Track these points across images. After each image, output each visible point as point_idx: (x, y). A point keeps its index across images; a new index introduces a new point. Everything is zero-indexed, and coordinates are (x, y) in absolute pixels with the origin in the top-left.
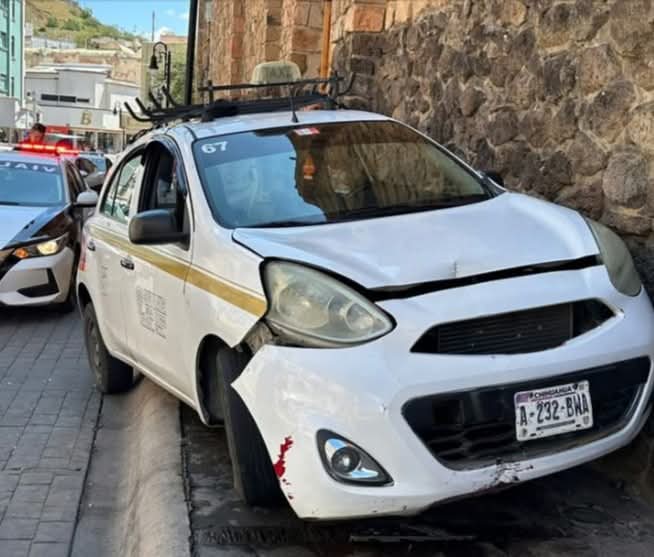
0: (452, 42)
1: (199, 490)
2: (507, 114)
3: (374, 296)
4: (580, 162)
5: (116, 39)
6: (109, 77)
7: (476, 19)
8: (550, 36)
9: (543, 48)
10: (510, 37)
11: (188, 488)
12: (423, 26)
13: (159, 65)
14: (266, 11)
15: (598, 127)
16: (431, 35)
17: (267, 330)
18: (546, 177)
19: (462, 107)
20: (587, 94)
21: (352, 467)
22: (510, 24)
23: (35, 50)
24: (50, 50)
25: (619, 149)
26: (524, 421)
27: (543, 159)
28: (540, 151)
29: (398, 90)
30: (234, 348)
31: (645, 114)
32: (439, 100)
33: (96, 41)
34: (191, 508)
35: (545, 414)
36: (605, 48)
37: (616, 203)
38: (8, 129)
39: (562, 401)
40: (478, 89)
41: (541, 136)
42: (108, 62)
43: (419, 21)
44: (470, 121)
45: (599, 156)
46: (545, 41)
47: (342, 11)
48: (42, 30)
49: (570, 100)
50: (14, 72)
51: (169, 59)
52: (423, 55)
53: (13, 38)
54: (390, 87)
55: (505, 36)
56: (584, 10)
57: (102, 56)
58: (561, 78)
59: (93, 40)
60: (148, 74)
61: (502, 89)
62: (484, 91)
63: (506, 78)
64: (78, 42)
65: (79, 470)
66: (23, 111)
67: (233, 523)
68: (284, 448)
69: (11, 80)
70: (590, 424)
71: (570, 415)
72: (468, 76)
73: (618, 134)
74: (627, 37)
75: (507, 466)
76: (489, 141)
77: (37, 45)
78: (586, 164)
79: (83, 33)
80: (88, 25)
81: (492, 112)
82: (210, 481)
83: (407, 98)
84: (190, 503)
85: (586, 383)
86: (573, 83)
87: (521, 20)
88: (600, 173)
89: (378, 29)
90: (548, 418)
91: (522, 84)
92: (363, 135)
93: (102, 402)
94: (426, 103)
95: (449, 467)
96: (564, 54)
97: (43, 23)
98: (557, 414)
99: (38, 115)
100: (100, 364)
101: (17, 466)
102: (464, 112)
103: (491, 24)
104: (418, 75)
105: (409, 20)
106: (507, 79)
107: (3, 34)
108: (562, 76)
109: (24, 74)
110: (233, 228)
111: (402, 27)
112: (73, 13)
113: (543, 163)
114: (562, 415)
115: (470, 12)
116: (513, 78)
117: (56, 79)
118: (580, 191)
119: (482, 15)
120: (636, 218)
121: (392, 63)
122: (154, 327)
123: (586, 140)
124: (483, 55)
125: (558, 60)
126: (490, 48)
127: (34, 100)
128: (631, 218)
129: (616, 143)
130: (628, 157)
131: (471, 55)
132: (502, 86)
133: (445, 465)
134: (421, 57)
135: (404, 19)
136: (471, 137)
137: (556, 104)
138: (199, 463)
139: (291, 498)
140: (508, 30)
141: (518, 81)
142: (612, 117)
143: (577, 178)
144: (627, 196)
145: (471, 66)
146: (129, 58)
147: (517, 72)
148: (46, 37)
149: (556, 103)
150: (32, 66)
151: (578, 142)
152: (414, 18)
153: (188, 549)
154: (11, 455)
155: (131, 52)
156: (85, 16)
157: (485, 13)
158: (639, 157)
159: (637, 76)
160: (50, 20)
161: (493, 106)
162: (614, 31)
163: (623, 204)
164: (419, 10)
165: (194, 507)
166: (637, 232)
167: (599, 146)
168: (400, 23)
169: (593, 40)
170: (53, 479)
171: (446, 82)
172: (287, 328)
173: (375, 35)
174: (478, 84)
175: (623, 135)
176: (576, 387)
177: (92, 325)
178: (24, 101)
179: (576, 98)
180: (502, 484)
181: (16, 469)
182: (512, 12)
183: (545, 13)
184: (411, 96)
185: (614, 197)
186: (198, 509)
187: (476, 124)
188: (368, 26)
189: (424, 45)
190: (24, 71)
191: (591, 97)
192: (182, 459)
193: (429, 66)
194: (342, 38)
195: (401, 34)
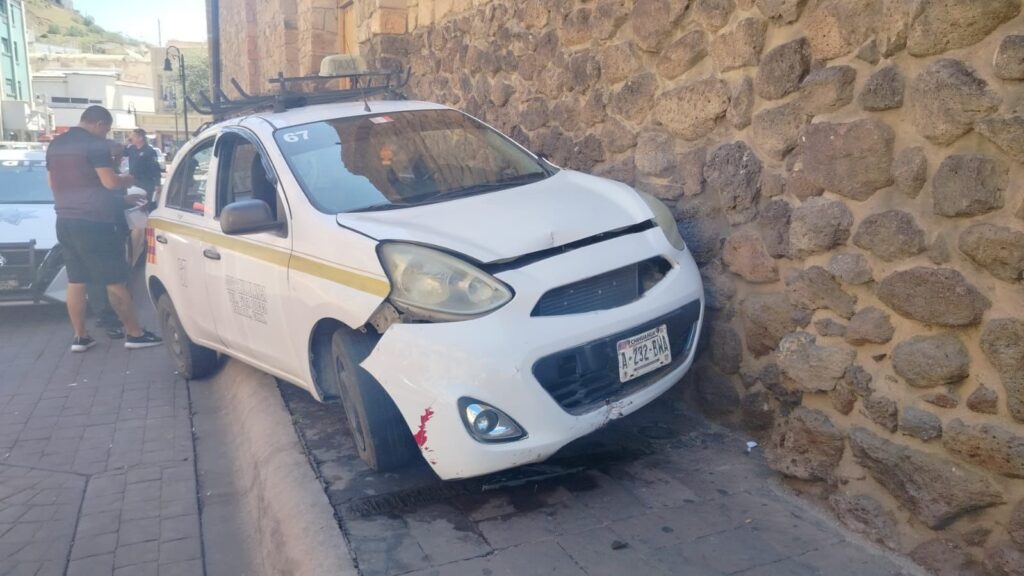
0: (477, 43)
1: (326, 465)
2: (539, 104)
3: (491, 268)
4: (612, 142)
5: (122, 44)
6: (119, 79)
7: (500, 23)
8: (574, 35)
9: (567, 47)
10: (534, 37)
11: (315, 465)
12: (447, 29)
13: (173, 67)
14: (283, 16)
15: (627, 112)
16: (456, 36)
17: (393, 309)
18: (580, 156)
19: (492, 98)
20: (613, 83)
21: (491, 427)
22: (533, 26)
23: (39, 55)
24: (54, 55)
25: (646, 130)
26: (625, 365)
27: (574, 142)
28: (572, 134)
29: (427, 85)
30: (358, 330)
31: (671, 99)
32: (469, 93)
33: (102, 46)
34: (324, 485)
35: (639, 357)
36: (627, 45)
37: (649, 174)
38: (19, 131)
39: (649, 344)
40: (506, 82)
41: (572, 121)
42: (116, 66)
43: (442, 24)
44: (503, 110)
45: (630, 136)
46: (569, 40)
47: (367, 15)
48: (44, 36)
49: (598, 90)
50: (19, 75)
51: (183, 62)
52: (450, 54)
53: (15, 43)
54: (419, 82)
55: (530, 37)
56: (604, 12)
57: (109, 61)
58: (588, 72)
59: (99, 46)
60: (159, 76)
61: (530, 83)
62: (512, 85)
63: (534, 72)
64: (83, 48)
65: (186, 460)
66: (33, 114)
67: (371, 492)
68: (424, 419)
69: (17, 85)
70: (670, 360)
71: (656, 355)
72: (496, 71)
73: (646, 116)
74: (650, 35)
75: (614, 404)
76: (522, 127)
77: (40, 50)
78: (618, 143)
79: (86, 39)
80: (91, 31)
81: (523, 102)
82: (332, 454)
83: (437, 92)
84: (322, 479)
85: (664, 327)
86: (599, 76)
87: (544, 22)
88: (629, 150)
89: (403, 32)
90: (641, 360)
91: (551, 78)
92: (408, 122)
93: (188, 389)
94: (456, 96)
95: (573, 414)
96: (587, 51)
97: (44, 30)
98: (648, 355)
99: (50, 117)
100: (181, 353)
101: (119, 465)
102: (497, 103)
103: (514, 26)
104: (445, 71)
105: (432, 23)
106: (535, 75)
107: (4, 39)
108: (589, 69)
109: (31, 78)
110: (336, 213)
111: (426, 30)
112: (76, 21)
113: (576, 144)
114: (651, 355)
115: (493, 17)
116: (540, 72)
117: (65, 82)
118: (613, 167)
119: (505, 19)
120: (666, 186)
121: (419, 61)
122: (251, 313)
123: (616, 123)
124: (510, 53)
125: (582, 56)
126: (516, 47)
127: (44, 103)
128: (662, 186)
129: (644, 124)
130: (656, 136)
131: (498, 53)
132: (531, 79)
133: (569, 412)
134: (448, 57)
135: (427, 22)
136: (504, 124)
137: (584, 94)
138: (316, 438)
139: (434, 463)
140: (532, 31)
141: (545, 75)
142: (640, 102)
143: (607, 155)
144: (659, 168)
145: (499, 64)
146: (137, 62)
147: (544, 67)
148: (48, 43)
149: (584, 92)
150: (37, 71)
151: (609, 126)
152: (436, 22)
153: (337, 526)
154: (109, 456)
155: (139, 57)
156: (88, 23)
157: (508, 16)
158: (665, 136)
159: (661, 68)
160: (50, 27)
161: (524, 97)
162: (637, 30)
163: (656, 175)
164: (442, 14)
165: (327, 483)
166: (670, 198)
167: (628, 128)
168: (423, 27)
169: (614, 39)
170: (162, 473)
171: (474, 77)
172: (412, 306)
173: (400, 37)
174: (506, 79)
175: (649, 118)
176: (658, 331)
177: (168, 315)
178: (33, 104)
179: (602, 88)
180: (611, 420)
181: (119, 469)
182: (535, 15)
183: (566, 16)
184: (442, 89)
185: (647, 170)
186: (332, 484)
187: (509, 113)
188: (393, 28)
189: (449, 46)
190: (31, 75)
191: (618, 87)
192: (299, 437)
193: (456, 64)
194: (369, 40)
195: (425, 36)
